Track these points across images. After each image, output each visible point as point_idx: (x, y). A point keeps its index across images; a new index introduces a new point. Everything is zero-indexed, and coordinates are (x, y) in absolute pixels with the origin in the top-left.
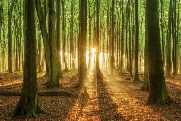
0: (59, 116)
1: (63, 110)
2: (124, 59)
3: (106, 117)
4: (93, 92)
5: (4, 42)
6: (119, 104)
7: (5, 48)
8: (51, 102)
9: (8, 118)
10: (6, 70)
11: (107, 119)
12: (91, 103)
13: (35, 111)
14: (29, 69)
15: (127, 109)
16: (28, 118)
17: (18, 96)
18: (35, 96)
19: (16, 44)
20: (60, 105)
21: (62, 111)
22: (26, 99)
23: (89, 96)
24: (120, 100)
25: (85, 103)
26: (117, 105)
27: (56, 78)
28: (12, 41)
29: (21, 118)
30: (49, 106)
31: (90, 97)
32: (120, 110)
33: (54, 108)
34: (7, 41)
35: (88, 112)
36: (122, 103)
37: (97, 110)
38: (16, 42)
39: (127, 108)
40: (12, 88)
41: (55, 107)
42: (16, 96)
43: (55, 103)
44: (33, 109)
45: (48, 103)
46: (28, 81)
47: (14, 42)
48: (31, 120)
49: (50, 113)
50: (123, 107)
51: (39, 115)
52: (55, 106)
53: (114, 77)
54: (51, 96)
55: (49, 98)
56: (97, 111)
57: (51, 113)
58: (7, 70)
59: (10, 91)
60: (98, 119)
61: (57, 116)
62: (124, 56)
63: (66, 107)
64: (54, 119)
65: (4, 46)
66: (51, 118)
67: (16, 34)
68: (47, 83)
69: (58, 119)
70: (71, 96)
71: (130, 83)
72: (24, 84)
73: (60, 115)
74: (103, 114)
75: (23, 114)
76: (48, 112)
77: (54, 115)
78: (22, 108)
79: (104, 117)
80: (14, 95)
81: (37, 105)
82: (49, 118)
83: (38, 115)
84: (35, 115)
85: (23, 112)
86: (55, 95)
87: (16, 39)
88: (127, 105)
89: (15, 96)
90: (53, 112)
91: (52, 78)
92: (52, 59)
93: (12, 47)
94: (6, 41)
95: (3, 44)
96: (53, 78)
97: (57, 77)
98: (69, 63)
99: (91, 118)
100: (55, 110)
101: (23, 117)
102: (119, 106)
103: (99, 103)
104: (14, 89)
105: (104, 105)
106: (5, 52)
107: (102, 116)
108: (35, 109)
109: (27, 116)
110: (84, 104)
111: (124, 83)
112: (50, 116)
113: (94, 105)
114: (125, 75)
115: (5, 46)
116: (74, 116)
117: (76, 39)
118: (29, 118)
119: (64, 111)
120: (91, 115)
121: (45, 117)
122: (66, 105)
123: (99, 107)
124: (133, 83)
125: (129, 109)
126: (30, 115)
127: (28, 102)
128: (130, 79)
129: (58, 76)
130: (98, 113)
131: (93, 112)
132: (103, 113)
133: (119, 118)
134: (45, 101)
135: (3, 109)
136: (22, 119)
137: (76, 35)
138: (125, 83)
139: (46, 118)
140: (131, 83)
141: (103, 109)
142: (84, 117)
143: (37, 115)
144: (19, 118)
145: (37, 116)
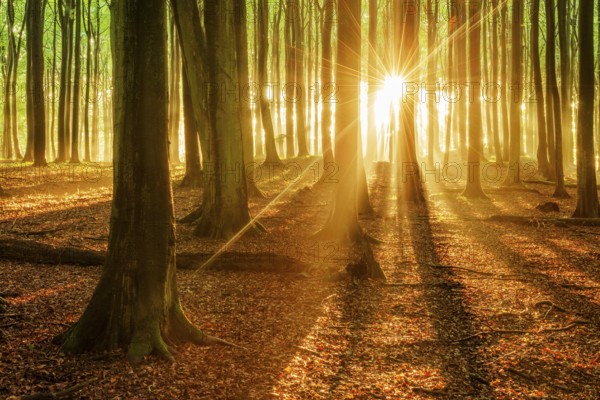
0: (267, 359)
1: (279, 331)
2: (523, 117)
3: (472, 370)
4: (399, 260)
5: (12, 37)
6: (523, 315)
7: (16, 62)
8: (224, 296)
9: (52, 358)
10: (19, 155)
11: (476, 378)
12: (396, 307)
13: (166, 330)
14: (137, 155)
15: (560, 341)
16: (137, 360)
17: (82, 265)
18: (165, 268)
19: (59, 48)
20: (263, 310)
21: (274, 335)
22: (127, 281)
23: (383, 277)
24: (526, 301)
25: (369, 307)
26: (513, 322)
27: (235, 197)
28: (45, 36)
29: (107, 359)
30: (215, 312)
31: (390, 281)
32: (529, 345)
33: (241, 322)
34: (24, 35)
35: (389, 346)
36: (536, 314)
37: (425, 337)
38: (59, 41)
39: (563, 334)
40: (52, 232)
41: (242, 318)
42: (73, 264)
43: (239, 301)
44: (156, 325)
45: (208, 299)
46: (133, 204)
47: (52, 38)
48: (149, 368)
49: (224, 341)
50: (541, 328)
51: (183, 352)
52: (243, 313)
53: (484, 197)
54: (219, 270)
55: (210, 277)
56: (427, 343)
57: (231, 342)
58: (23, 156)
59: (46, 242)
60: (437, 380)
61: (256, 356)
62: (523, 107)
63: (290, 322)
64: (247, 371)
65: (10, 55)
66: (233, 366)
67: (60, 8)
68: (194, 216)
69: (266, 371)
70: (305, 274)
71: (557, 225)
72: (117, 215)
73: (271, 354)
74: (458, 358)
75: (116, 344)
76: (216, 338)
77: (244, 352)
78: (111, 319)
79: (464, 369)
80: (63, 263)
81: (170, 305)
82: (227, 365)
83: (178, 349)
84: (165, 347)
85: (116, 333)
86: (236, 269)
87: (59, 29)
88: (557, 320)
89: (69, 267)
90: (240, 340)
91: (218, 193)
92: (219, 113)
93: (45, 59)
94: (21, 34)
95: (7, 48)
96: (224, 195)
97: (239, 191)
98: (284, 132)
99: (404, 371)
100: (243, 333)
101: (117, 357)
102: (525, 327)
103: (435, 311)
104: (59, 236)
105: (456, 319)
106: (14, 83)
107: (456, 366)
108: (165, 321)
109: (131, 351)
110: (365, 312)
111: (530, 224)
112: (226, 355)
113: (412, 316)
114: (534, 191)
115: (14, 55)
116: (330, 361)
117: (310, 32)
118: (142, 362)
119: (282, 337)
120: (403, 358)
121: (206, 359)
122: (287, 312)
123: (436, 326)
124: (573, 227)
125: (572, 339)
126: (147, 348)
127: (134, 291)
128: (555, 207)
129: (245, 188)
130: (433, 353)
131: (411, 345)
132: (457, 354)
133: (532, 378)
134: (194, 290)
135: (28, 319)
136: (111, 362)
137: (310, 13)
138: (535, 224)
139: (213, 365)
140: (563, 225)
141: (455, 334)
142: (376, 367)
143: (175, 351)
144: (99, 359)
145: (174, 354)
